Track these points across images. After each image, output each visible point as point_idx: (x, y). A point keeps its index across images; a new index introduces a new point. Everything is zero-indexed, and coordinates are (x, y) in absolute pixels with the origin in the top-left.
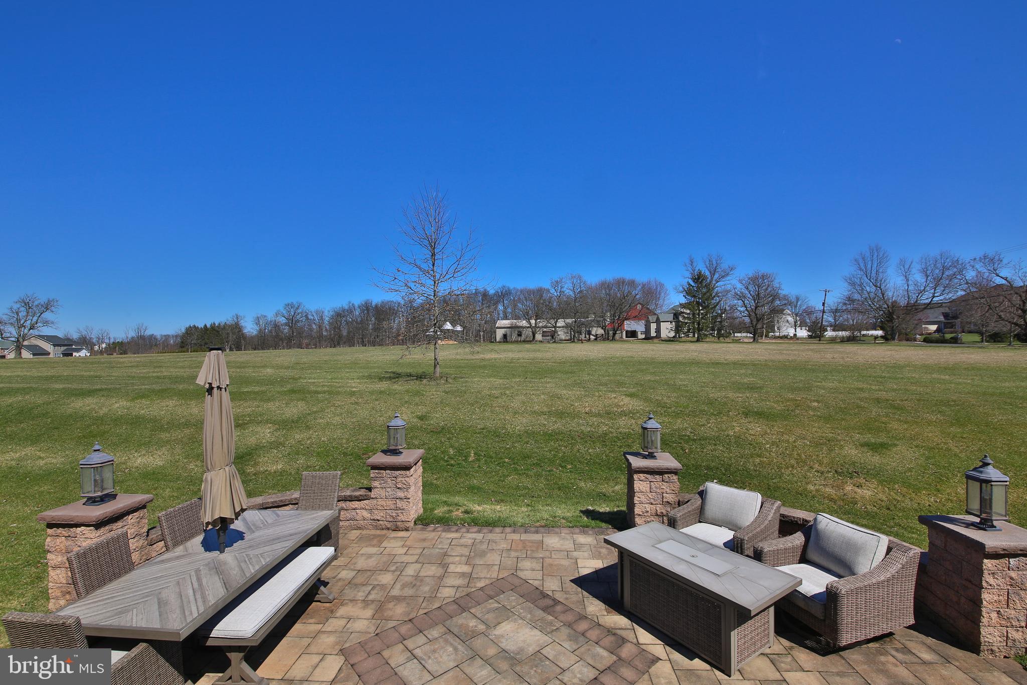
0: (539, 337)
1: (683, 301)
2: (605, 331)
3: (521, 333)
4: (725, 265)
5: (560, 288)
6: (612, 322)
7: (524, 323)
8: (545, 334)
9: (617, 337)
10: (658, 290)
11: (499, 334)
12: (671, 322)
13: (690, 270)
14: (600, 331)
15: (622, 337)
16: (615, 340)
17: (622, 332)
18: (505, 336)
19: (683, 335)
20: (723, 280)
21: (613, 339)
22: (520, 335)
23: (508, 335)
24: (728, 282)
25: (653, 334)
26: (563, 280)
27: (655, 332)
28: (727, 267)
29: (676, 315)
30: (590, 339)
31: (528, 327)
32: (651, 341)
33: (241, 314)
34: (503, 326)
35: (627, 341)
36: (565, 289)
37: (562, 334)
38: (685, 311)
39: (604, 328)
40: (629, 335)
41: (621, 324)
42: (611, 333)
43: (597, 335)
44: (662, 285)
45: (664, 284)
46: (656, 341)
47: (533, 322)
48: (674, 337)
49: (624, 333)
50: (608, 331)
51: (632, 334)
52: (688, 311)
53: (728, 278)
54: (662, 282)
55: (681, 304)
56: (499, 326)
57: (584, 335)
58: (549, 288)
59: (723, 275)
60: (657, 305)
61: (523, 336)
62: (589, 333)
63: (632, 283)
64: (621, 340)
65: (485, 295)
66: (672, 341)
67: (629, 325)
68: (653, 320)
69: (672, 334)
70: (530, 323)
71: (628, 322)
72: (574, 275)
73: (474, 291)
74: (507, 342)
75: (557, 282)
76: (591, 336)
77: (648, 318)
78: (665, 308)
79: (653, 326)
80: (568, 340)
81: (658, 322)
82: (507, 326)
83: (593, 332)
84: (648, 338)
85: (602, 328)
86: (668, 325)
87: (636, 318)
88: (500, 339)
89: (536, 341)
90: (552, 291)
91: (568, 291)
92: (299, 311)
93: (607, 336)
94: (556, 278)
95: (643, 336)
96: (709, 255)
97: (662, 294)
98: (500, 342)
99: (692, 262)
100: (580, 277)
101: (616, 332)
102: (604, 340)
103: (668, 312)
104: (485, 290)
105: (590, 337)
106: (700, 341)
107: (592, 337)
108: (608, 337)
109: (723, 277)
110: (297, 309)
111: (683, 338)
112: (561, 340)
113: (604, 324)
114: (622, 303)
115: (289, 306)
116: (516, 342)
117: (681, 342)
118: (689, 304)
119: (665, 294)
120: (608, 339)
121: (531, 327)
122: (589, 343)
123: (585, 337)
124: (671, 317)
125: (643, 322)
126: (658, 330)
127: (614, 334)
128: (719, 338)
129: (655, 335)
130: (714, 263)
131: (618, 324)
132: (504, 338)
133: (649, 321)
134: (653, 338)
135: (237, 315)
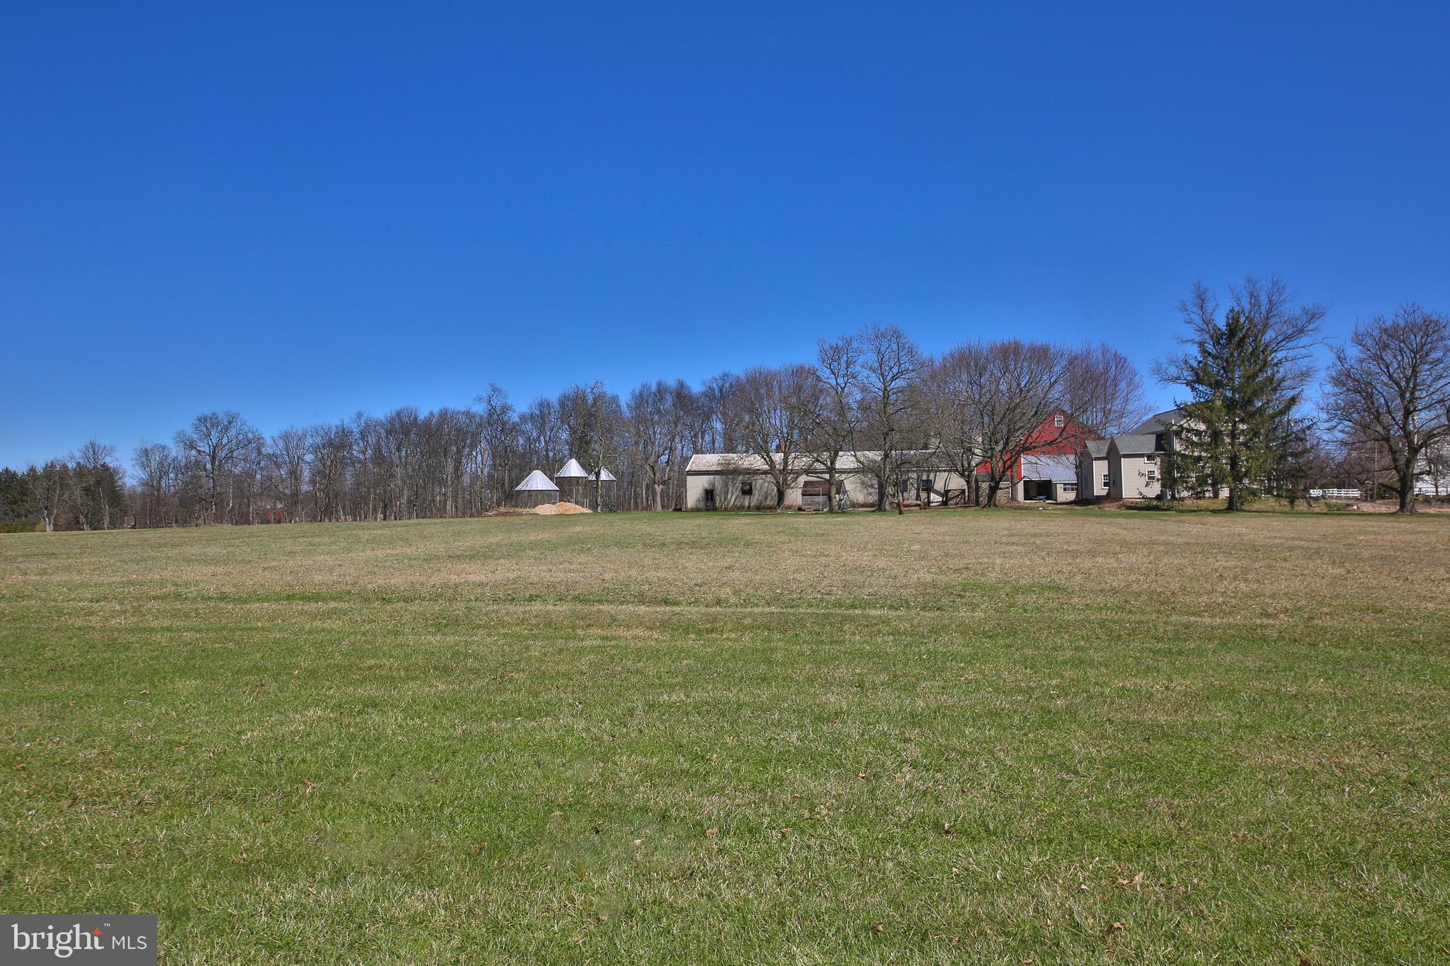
0: (794, 496)
1: (1186, 396)
2: (968, 482)
3: (750, 485)
4: (1292, 308)
5: (844, 365)
6: (988, 457)
7: (756, 462)
8: (810, 489)
9: (1001, 496)
10: (1112, 373)
11: (695, 489)
12: (1150, 457)
13: (1196, 318)
14: (957, 483)
15: (1014, 498)
16: (995, 505)
17: (1014, 485)
18: (709, 494)
19: (1185, 494)
20: (1290, 345)
21: (991, 502)
22: (747, 491)
23: (718, 491)
24: (1304, 351)
25: (1099, 489)
26: (855, 345)
27: (1106, 484)
28: (1300, 312)
29: (1163, 441)
30: (929, 502)
31: (765, 473)
32: (1096, 508)
33: (102, 441)
34: (704, 469)
35: (1026, 508)
36: (858, 368)
37: (855, 490)
38: (1192, 425)
39: (965, 473)
40: (1032, 493)
41: (1011, 464)
42: (985, 486)
43: (947, 492)
44: (1120, 361)
45: (1126, 359)
46: (1110, 507)
47: (778, 457)
48: (1159, 498)
49: (1020, 487)
50: (977, 481)
51: (1042, 490)
52: (1202, 427)
53: (1304, 340)
54: (1122, 352)
55: (1180, 409)
56: (695, 468)
57: (913, 492)
58: (817, 366)
59: (1290, 332)
60: (1106, 413)
61: (756, 492)
62: (928, 487)
63: (1041, 356)
64: (1013, 506)
65: (681, 396)
66: (1156, 508)
67: (1032, 467)
68: (1099, 451)
69: (1155, 489)
70: (771, 460)
71: (1030, 458)
72: (883, 329)
73: (654, 388)
74: (715, 509)
75: (836, 350)
76: (932, 495)
77: (1086, 446)
78: (1130, 422)
79: (1100, 470)
80: (872, 505)
81: (1113, 457)
82: (714, 468)
83: (939, 485)
84: (1085, 499)
85: (962, 475)
86: (1144, 465)
87: (1053, 447)
88: (699, 501)
89: (789, 508)
90: (825, 373)
91: (865, 373)
92: (232, 432)
93: (973, 496)
94: (833, 340)
95: (1071, 496)
96: (1249, 280)
97: (1123, 385)
98: (696, 510)
99: (1203, 301)
100: (897, 335)
101: (997, 483)
102: (966, 505)
103: (1142, 430)
104: (681, 385)
105: (929, 497)
106: (1237, 510)
107: (935, 498)
108: (977, 497)
109: (1289, 338)
110: (227, 429)
111: (1188, 502)
112: (854, 505)
113: (966, 464)
114: (1015, 408)
115: (207, 423)
116: (739, 509)
117: (1181, 511)
118: (1208, 405)
119: (1129, 385)
120: (977, 503)
121: (772, 470)
122: (923, 513)
123: (918, 497)
124: (1149, 444)
125: (1072, 457)
126: (1114, 480)
127: (994, 490)
128: (1292, 502)
129: (1104, 493)
130: (1264, 300)
131: (1005, 463)
132: (707, 499)
133: (1089, 455)
134: (1099, 500)
135: (93, 445)
